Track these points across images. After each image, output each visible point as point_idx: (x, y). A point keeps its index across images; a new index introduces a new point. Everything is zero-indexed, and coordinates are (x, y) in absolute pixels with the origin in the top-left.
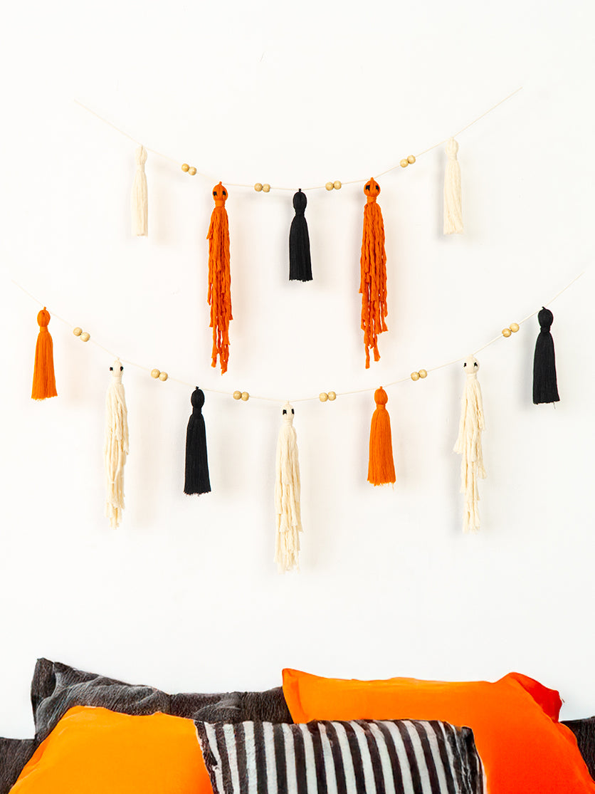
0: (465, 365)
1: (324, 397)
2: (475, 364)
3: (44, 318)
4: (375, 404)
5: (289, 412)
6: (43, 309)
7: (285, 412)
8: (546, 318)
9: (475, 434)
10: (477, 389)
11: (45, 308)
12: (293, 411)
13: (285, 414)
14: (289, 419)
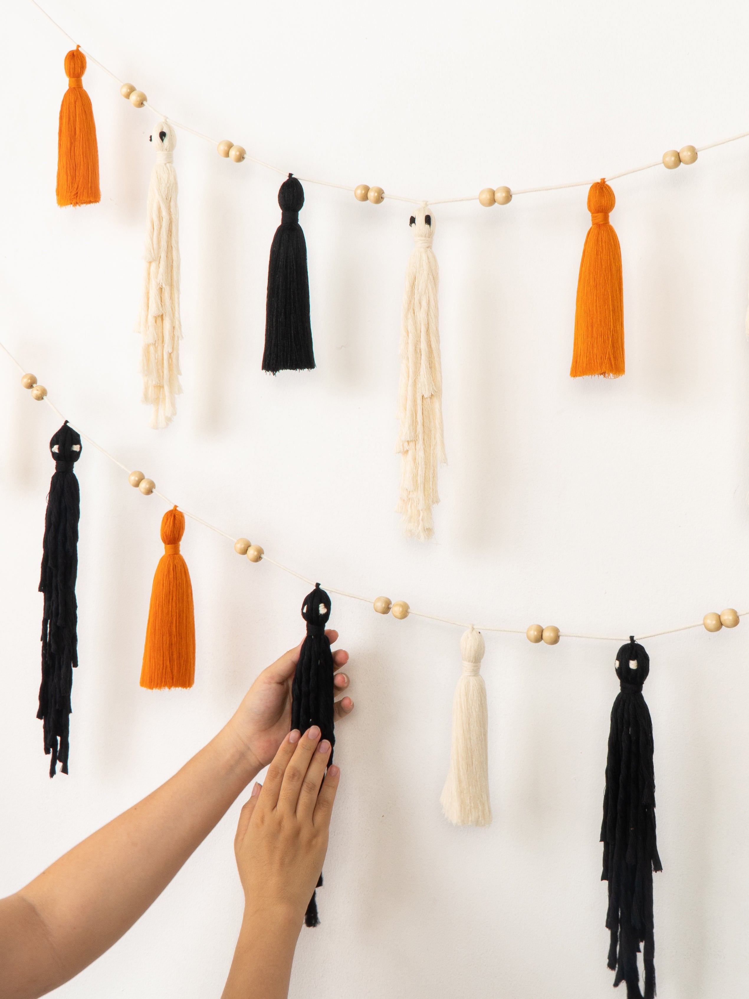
3: (76, 62)
5: (420, 220)
6: (75, 48)
7: (413, 220)
11: (78, 47)
12: (428, 220)
13: (413, 225)
14: (422, 236)
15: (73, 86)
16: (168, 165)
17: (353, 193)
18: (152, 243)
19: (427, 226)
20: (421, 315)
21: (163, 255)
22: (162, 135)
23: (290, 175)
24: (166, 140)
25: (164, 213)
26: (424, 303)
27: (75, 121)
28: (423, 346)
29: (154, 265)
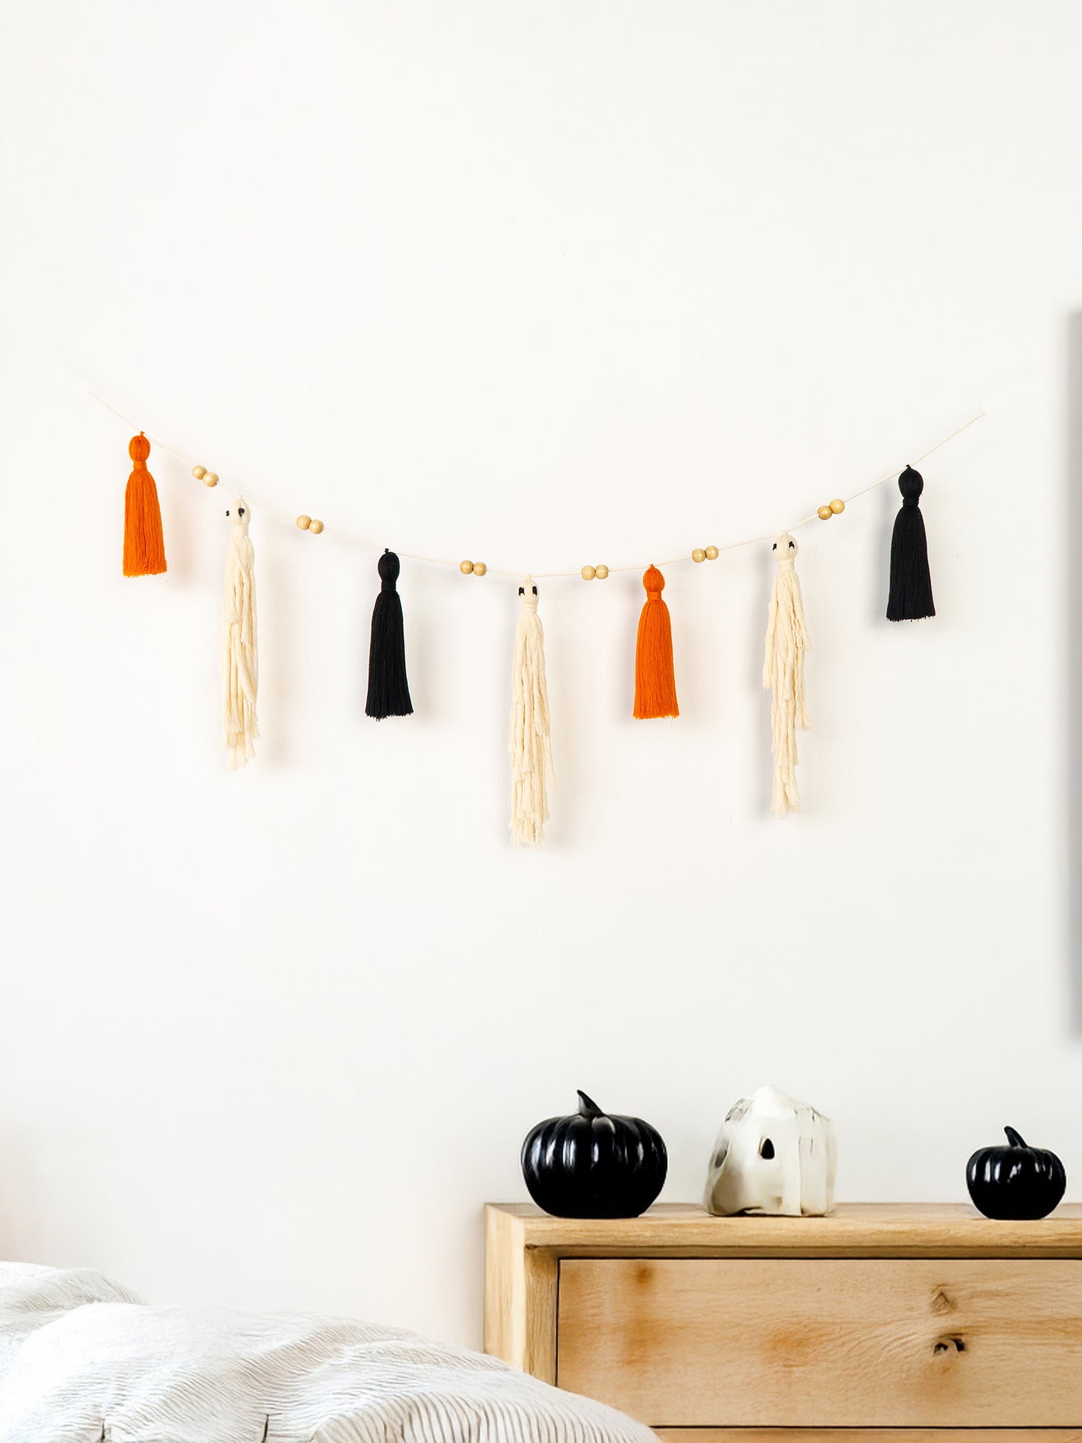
0: (775, 546)
1: (590, 573)
2: (791, 544)
3: (140, 447)
4: (645, 592)
5: (528, 590)
6: (139, 434)
7: (521, 591)
8: (911, 483)
9: (791, 656)
10: (794, 585)
11: (142, 433)
12: (535, 590)
13: (522, 594)
14: (530, 603)
15: (139, 467)
16: (245, 537)
17: (459, 567)
18: (235, 606)
19: (535, 595)
20: (533, 668)
21: (245, 617)
22: (241, 511)
23: (387, 550)
24: (244, 515)
25: (245, 580)
26: (535, 659)
27: (143, 500)
28: (536, 692)
29: (236, 627)
